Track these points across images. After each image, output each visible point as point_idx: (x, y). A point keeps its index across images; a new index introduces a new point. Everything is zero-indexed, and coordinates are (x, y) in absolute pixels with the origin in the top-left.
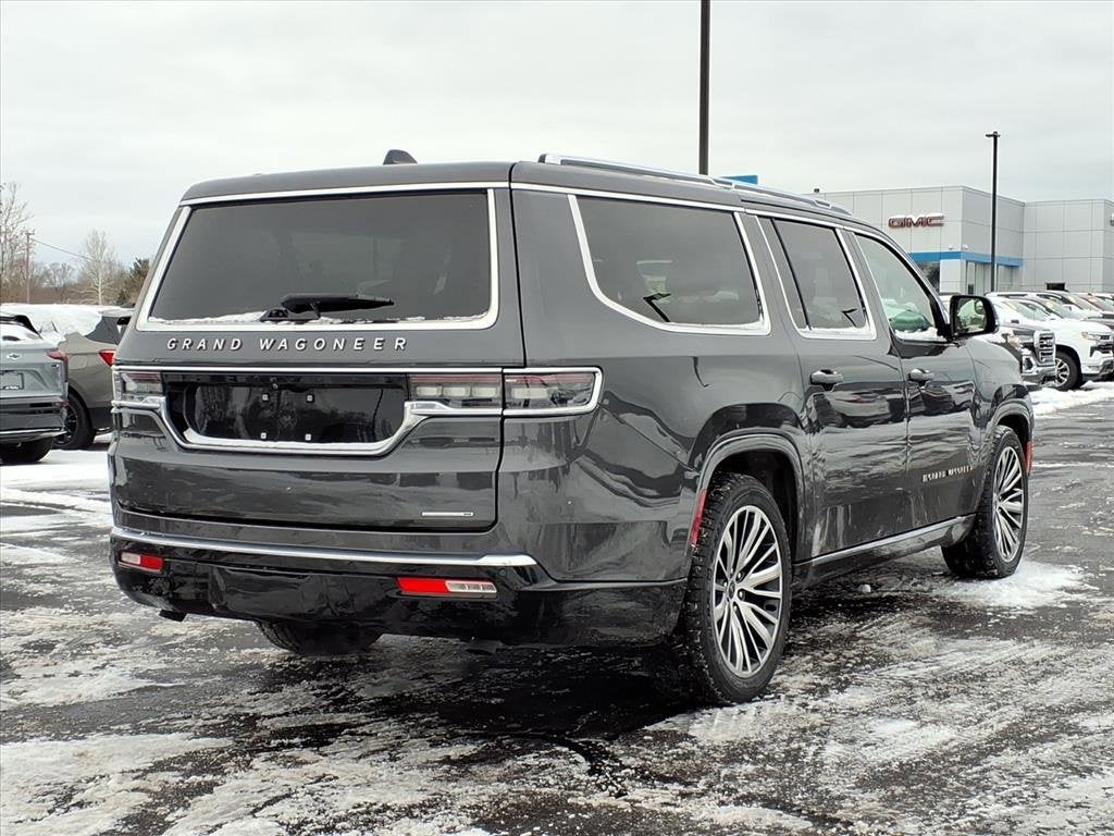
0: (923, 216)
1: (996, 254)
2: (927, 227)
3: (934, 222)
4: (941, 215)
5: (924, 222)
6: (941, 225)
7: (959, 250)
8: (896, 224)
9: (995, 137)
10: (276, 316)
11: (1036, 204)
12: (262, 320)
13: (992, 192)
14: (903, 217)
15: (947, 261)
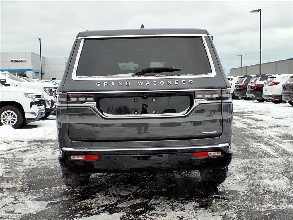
0: (21, 59)
1: (42, 71)
2: (22, 63)
3: (24, 61)
4: (26, 59)
5: (21, 61)
6: (26, 62)
7: (31, 69)
8: (13, 61)
9: (40, 39)
10: (139, 75)
11: (48, 57)
12: (133, 76)
13: (40, 55)
14: (15, 59)
15: (28, 72)
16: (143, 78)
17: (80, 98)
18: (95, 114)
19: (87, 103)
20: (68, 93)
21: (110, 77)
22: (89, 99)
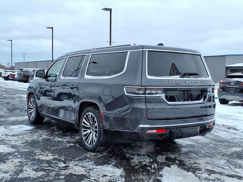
10: (183, 76)
12: (180, 77)
16: (185, 79)
17: (153, 91)
18: (165, 103)
19: (159, 95)
20: (146, 87)
21: (169, 77)
22: (159, 92)
